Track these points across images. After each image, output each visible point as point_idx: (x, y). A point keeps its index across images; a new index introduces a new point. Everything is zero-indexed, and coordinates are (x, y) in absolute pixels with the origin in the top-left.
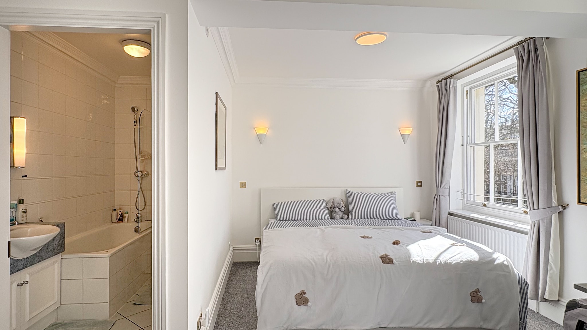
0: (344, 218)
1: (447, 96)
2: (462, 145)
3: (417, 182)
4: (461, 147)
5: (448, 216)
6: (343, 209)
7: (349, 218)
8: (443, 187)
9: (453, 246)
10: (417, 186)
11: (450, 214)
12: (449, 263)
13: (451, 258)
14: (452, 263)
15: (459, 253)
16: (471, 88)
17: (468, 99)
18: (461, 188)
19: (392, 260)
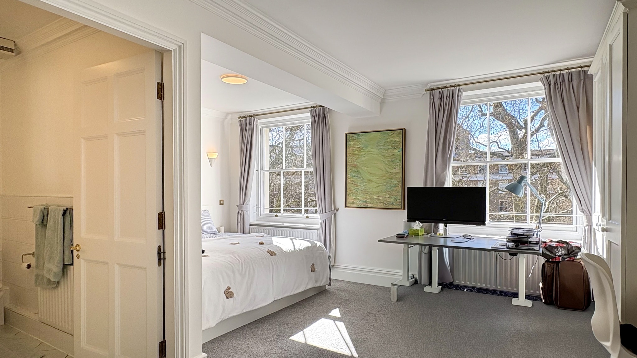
2: (257, 171)
3: (220, 201)
8: (246, 204)
10: (220, 204)
11: (251, 225)
16: (263, 127)
17: (261, 135)
18: (256, 204)
19: (275, 253)
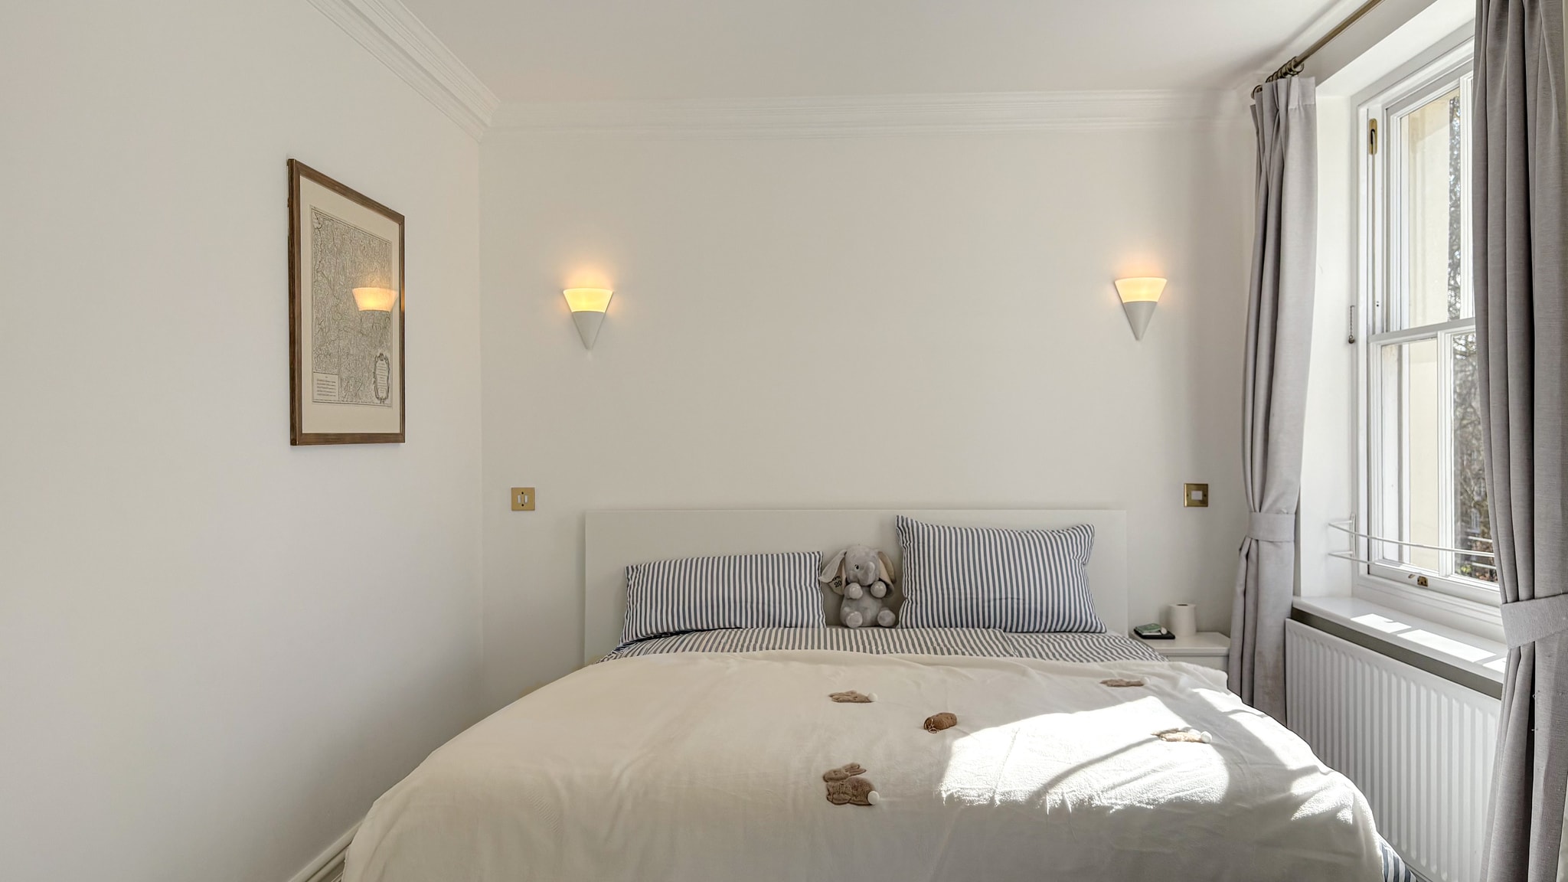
0: (880, 623)
1: (1278, 147)
2: (1351, 341)
3: (1192, 487)
4: (1344, 350)
5: (1289, 620)
6: (880, 589)
7: (899, 625)
8: (1272, 506)
9: (1159, 741)
10: (1189, 502)
11: (1299, 615)
12: (1097, 806)
13: (1113, 787)
14: (1112, 808)
15: (1154, 771)
16: (1388, 110)
17: (1378, 155)
18: (1344, 512)
19: (868, 789)
